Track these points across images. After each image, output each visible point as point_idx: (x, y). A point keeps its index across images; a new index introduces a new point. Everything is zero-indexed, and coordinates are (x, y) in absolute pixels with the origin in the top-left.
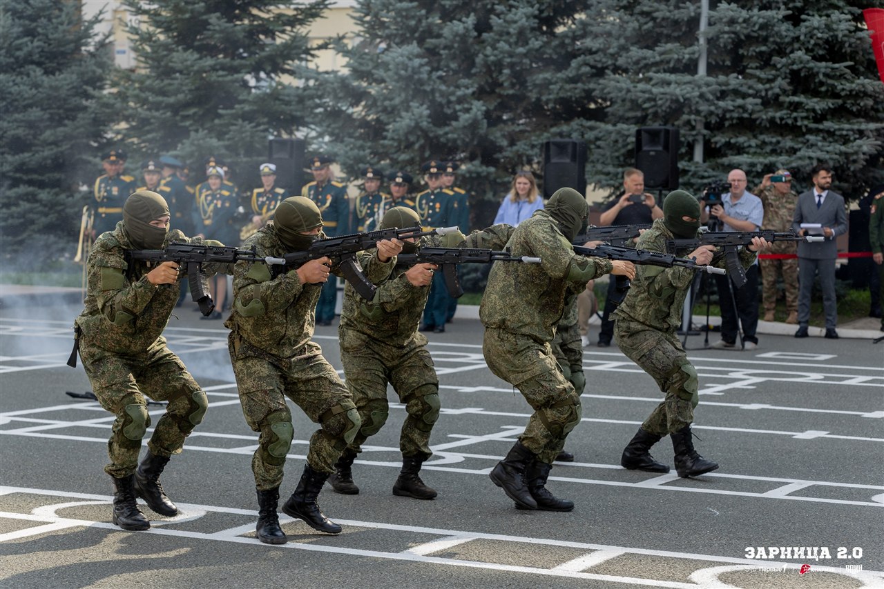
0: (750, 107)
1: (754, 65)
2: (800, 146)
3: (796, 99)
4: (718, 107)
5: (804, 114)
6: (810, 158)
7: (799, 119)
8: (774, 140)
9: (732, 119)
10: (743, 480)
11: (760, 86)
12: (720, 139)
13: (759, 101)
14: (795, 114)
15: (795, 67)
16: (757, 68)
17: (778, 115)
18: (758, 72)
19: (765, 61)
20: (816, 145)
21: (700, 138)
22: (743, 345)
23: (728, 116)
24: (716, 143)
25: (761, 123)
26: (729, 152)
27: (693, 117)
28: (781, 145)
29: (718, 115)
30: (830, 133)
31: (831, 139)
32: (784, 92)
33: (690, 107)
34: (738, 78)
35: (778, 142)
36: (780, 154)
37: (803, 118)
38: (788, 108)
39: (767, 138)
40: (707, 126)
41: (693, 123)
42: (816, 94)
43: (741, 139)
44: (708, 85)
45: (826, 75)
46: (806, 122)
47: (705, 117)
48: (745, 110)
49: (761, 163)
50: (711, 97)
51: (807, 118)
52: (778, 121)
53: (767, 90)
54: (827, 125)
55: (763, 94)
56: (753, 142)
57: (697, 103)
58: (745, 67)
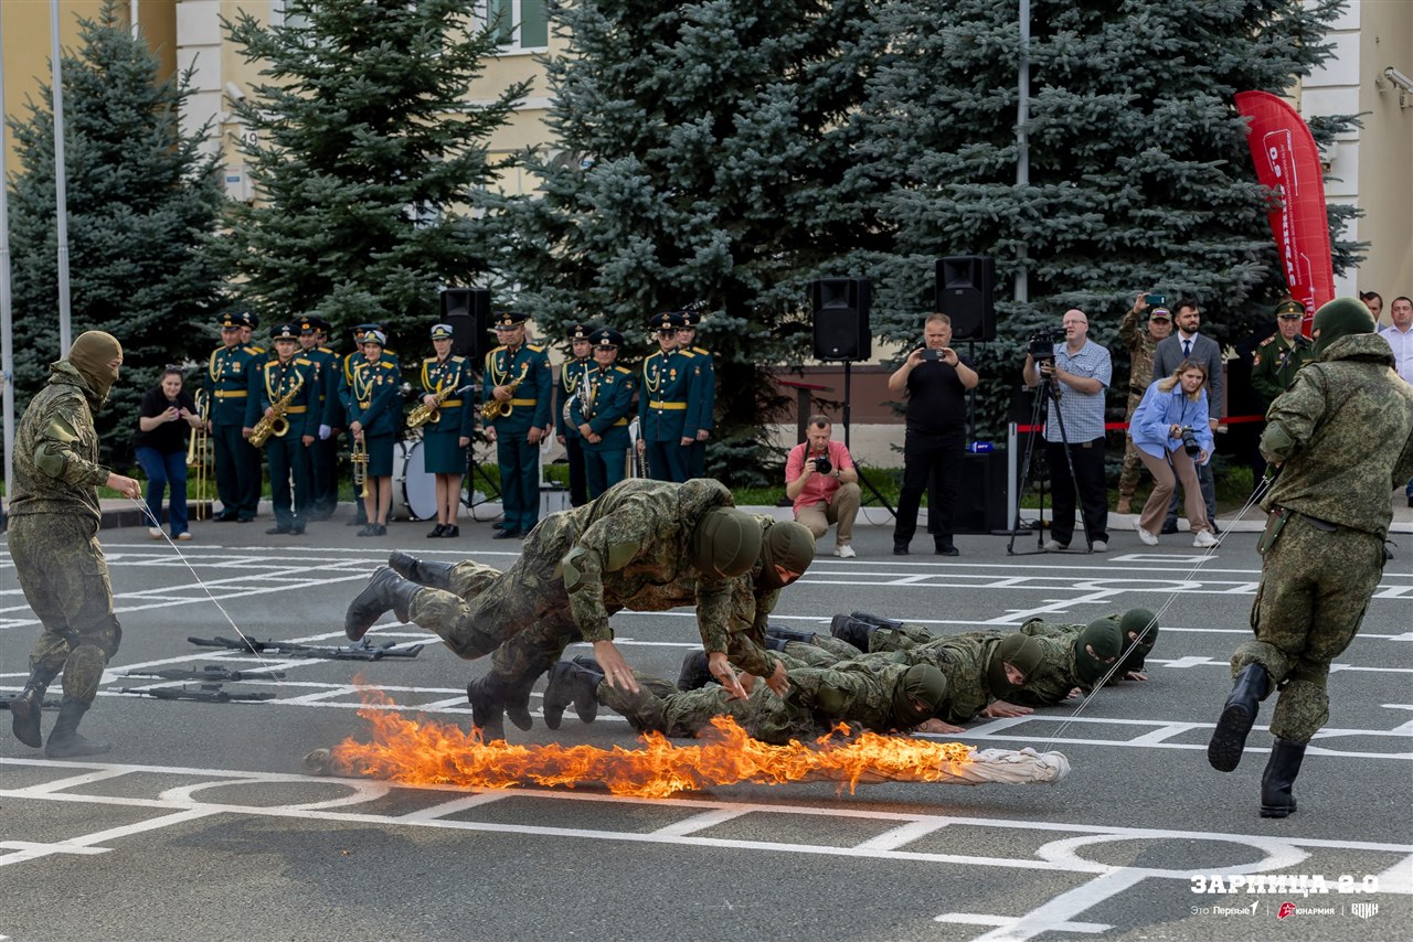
0: (1089, 225)
1: (1091, 169)
2: (1159, 275)
3: (1151, 212)
4: (1045, 228)
5: (1163, 233)
6: (1173, 291)
7: (1156, 240)
8: (1123, 268)
9: (1065, 242)
10: (1101, 724)
11: (1102, 197)
12: (1049, 270)
13: (1100, 216)
14: (1150, 233)
15: (1148, 169)
16: (1095, 172)
17: (1127, 234)
18: (1098, 178)
19: (1107, 162)
20: (1180, 273)
21: (1023, 269)
22: (1091, 547)
23: (1060, 238)
24: (1044, 276)
25: (1104, 247)
26: (1063, 287)
27: (1012, 241)
28: (1132, 275)
29: (1045, 238)
30: (1198, 257)
31: (1200, 265)
32: (1135, 203)
33: (1008, 228)
34: (1070, 187)
35: (1129, 271)
36: (1132, 287)
37: (1161, 238)
38: (1141, 225)
39: (1114, 267)
40: (1032, 252)
41: (1013, 250)
42: (1177, 204)
43: (1078, 269)
44: (1031, 197)
45: (1190, 178)
46: (1165, 243)
47: (1028, 240)
48: (1083, 230)
49: (1106, 301)
50: (1036, 214)
51: (1166, 237)
52: (1128, 243)
53: (1111, 202)
54: (1195, 245)
55: (1106, 207)
56: (1095, 273)
57: (1018, 222)
58: (1080, 172)
